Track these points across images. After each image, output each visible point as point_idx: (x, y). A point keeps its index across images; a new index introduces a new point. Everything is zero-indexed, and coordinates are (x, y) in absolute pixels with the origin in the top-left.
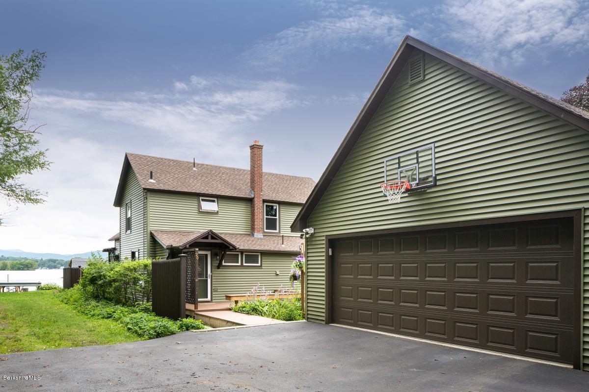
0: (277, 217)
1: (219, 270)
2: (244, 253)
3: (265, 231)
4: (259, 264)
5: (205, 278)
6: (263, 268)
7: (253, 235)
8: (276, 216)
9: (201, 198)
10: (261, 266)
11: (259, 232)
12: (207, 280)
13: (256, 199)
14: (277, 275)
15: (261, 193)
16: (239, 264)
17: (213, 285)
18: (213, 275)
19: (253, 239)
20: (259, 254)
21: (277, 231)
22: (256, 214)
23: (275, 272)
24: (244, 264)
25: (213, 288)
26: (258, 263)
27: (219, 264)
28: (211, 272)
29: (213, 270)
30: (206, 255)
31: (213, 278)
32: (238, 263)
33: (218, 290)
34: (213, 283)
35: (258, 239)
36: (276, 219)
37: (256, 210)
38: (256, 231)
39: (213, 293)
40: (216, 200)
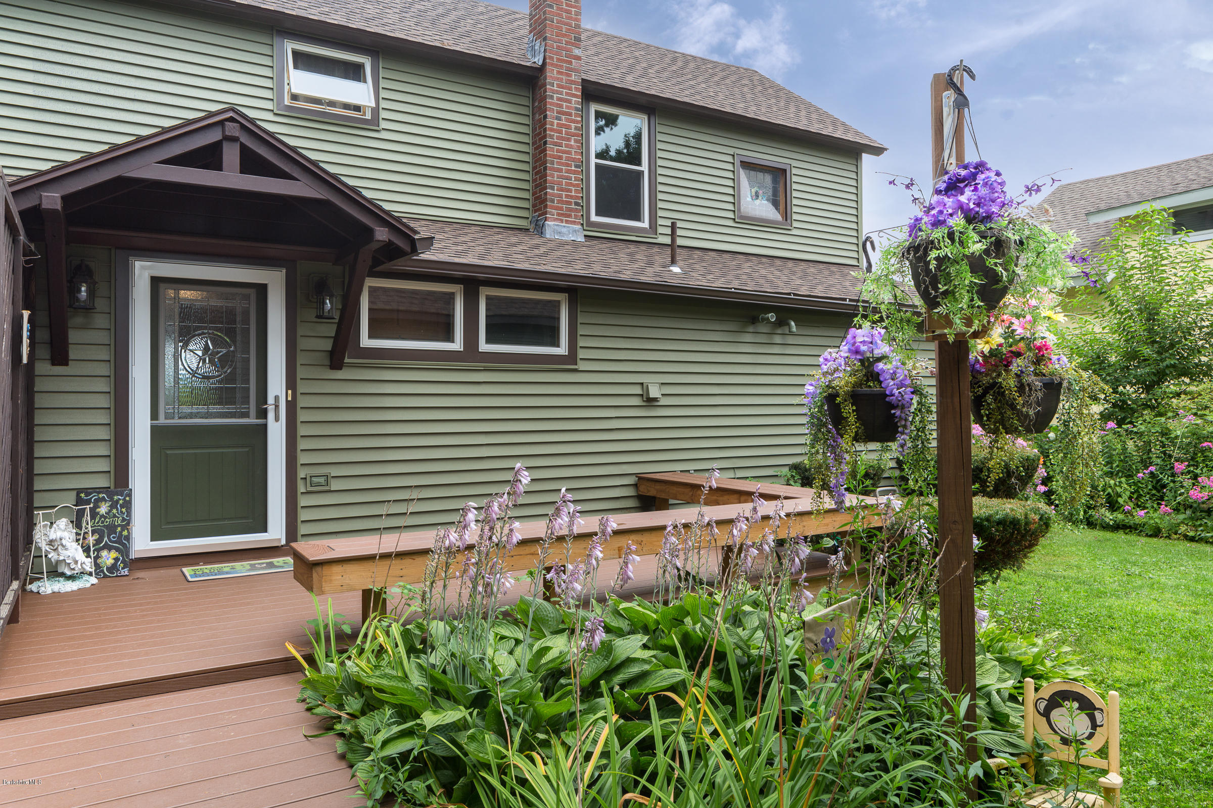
0: (645, 167)
1: (339, 374)
2: (484, 293)
3: (594, 218)
4: (562, 350)
5: (252, 420)
6: (582, 366)
7: (539, 229)
8: (639, 164)
9: (290, 46)
10: (572, 357)
11: (564, 216)
12: (263, 430)
13: (551, 73)
14: (650, 402)
15: (577, 52)
16: (457, 345)
17: (303, 459)
18: (302, 402)
19: (537, 241)
20: (562, 298)
21: (645, 224)
22: (553, 137)
23: (638, 390)
24: (484, 347)
25: (302, 473)
26: (556, 343)
27: (336, 339)
28: (291, 383)
29: (301, 372)
30: (262, 290)
31: (302, 416)
32: (450, 338)
33: (335, 485)
34: (302, 445)
35: (563, 244)
36: (641, 173)
37: (552, 122)
38: (552, 213)
39: (303, 501)
40: (366, 62)
